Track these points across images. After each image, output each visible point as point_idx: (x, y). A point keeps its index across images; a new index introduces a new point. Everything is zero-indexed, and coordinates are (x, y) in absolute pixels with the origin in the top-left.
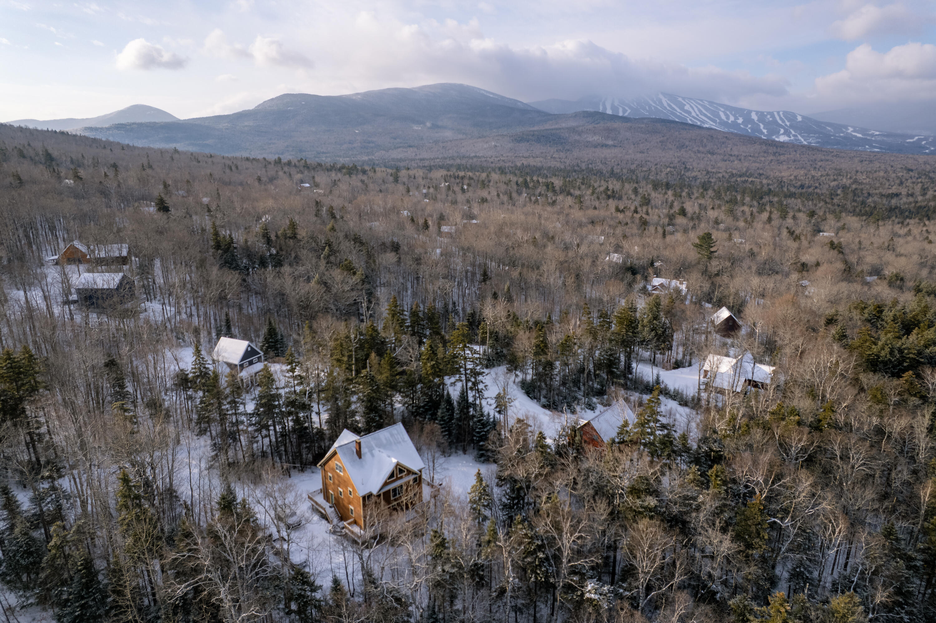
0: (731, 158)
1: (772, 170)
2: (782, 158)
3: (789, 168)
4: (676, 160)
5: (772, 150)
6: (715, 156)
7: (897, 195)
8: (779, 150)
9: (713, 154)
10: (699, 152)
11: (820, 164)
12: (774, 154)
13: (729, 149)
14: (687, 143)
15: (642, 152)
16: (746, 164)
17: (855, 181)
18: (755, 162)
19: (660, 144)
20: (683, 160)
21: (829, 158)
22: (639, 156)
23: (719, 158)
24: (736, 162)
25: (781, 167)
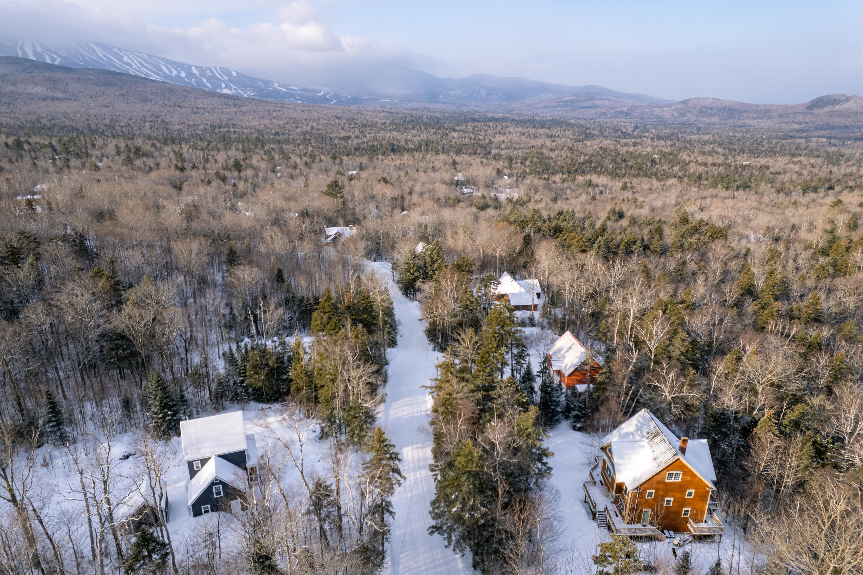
0: (200, 111)
1: (241, 120)
2: (244, 109)
3: (254, 118)
4: (149, 115)
5: (231, 102)
6: (184, 109)
7: (348, 138)
8: (237, 102)
9: (181, 107)
10: (166, 105)
11: (275, 114)
12: (235, 105)
13: (193, 102)
14: (150, 97)
15: (105, 106)
16: (216, 116)
17: (312, 128)
18: (222, 113)
19: (121, 98)
20: (155, 114)
21: (278, 109)
22: (104, 110)
23: (189, 111)
24: (207, 114)
25: (246, 117)
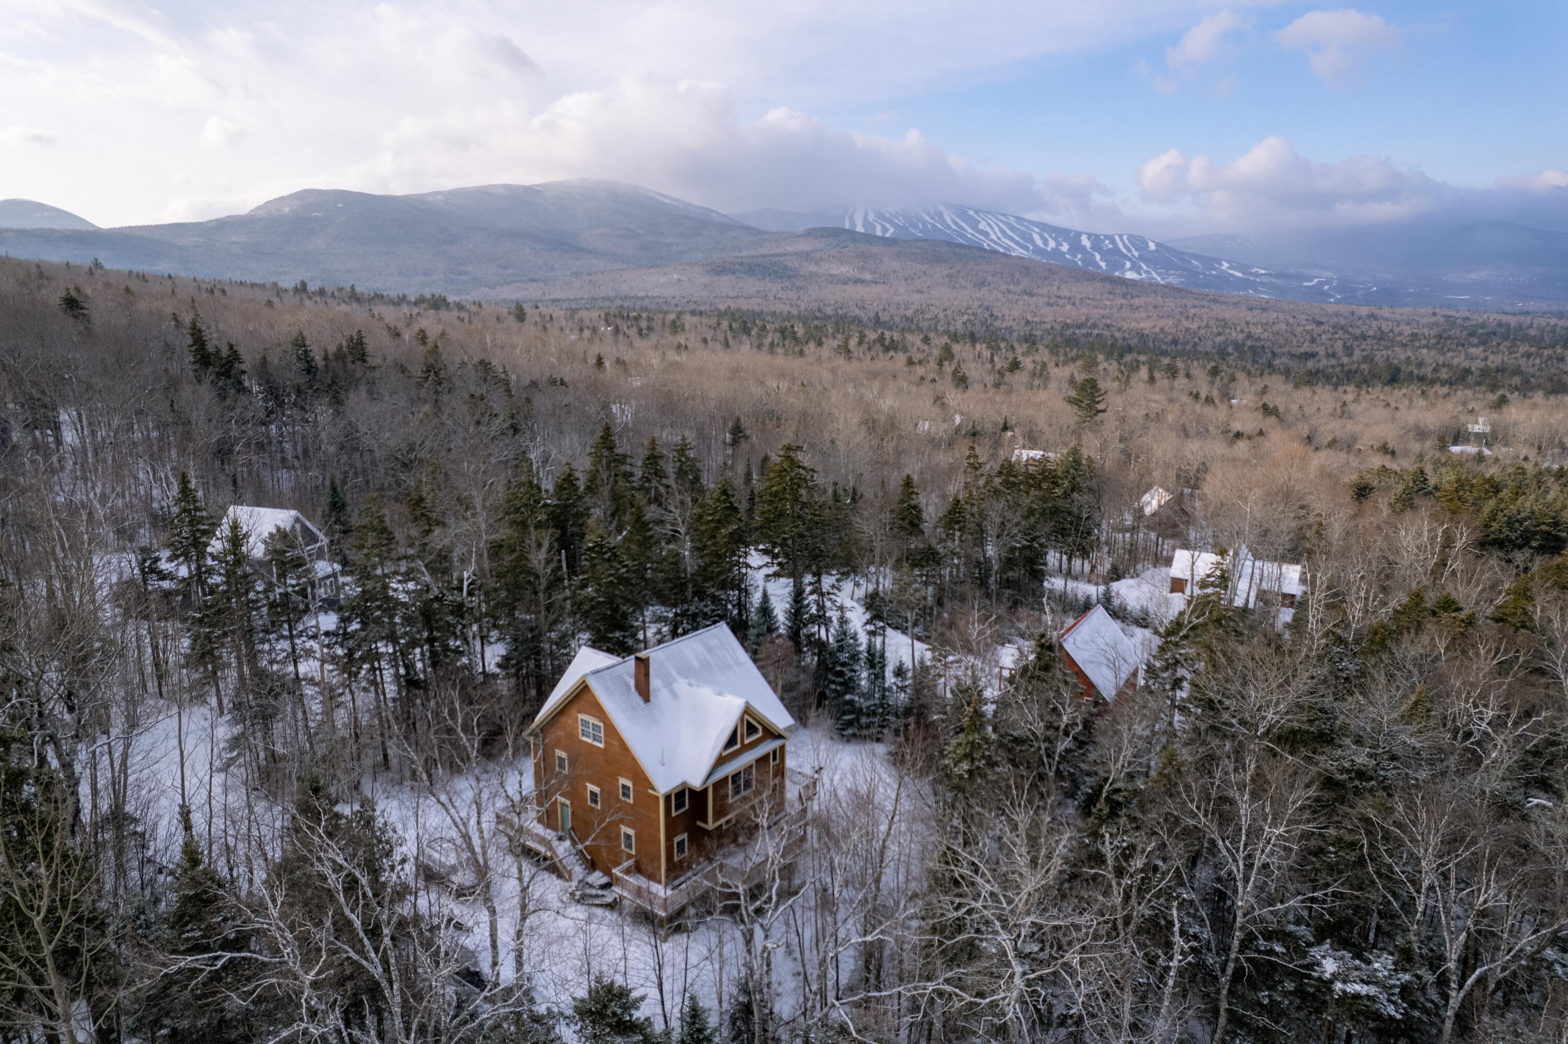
0: (1061, 302)
1: (1124, 319)
2: (1137, 302)
3: (1149, 317)
4: (976, 304)
5: (1119, 290)
6: (1035, 298)
7: (1313, 355)
8: (1130, 290)
9: (1031, 295)
10: (1009, 292)
11: (1193, 311)
12: (1125, 296)
13: (1055, 288)
14: (990, 278)
15: (919, 291)
16: (1084, 310)
17: (1249, 336)
18: (1096, 307)
19: (947, 280)
20: (986, 304)
21: (1204, 303)
22: (916, 297)
23: (1041, 301)
24: (1068, 307)
25: (1137, 315)
